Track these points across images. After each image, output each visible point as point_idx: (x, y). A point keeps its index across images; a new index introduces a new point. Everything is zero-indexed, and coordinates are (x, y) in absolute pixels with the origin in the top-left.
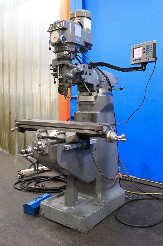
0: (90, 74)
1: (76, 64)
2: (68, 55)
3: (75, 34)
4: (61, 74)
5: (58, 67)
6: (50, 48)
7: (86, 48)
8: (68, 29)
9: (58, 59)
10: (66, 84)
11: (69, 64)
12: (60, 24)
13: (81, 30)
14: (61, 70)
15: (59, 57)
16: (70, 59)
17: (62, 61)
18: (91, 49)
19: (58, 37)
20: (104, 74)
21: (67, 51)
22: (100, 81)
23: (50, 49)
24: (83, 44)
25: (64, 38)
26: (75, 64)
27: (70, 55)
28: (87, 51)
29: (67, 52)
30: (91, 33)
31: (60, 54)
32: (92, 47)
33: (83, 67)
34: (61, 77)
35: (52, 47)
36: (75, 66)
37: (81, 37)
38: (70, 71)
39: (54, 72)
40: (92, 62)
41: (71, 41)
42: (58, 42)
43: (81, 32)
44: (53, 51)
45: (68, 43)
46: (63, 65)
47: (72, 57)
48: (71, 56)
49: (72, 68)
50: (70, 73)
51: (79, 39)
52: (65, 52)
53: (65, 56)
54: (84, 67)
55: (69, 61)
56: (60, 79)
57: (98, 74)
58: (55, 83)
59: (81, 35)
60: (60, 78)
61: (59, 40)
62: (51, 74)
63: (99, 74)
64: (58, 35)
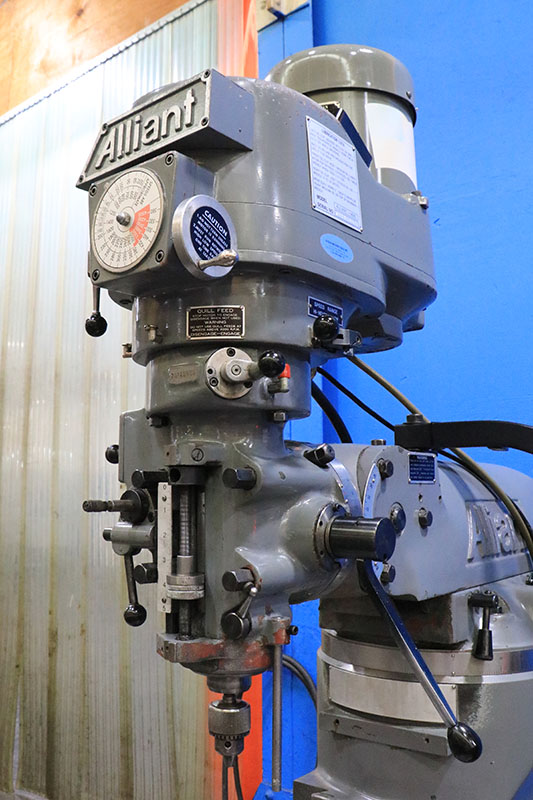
0: (425, 522)
1: (322, 459)
2: (248, 384)
3: (316, 201)
4: (185, 558)
5: (165, 490)
6: (97, 316)
7: (387, 322)
8: (245, 150)
9: (162, 419)
10: (232, 651)
11: (259, 463)
12: (176, 110)
13: (354, 173)
14: (184, 516)
15: (172, 397)
16: (267, 420)
17: (200, 439)
18: (420, 327)
19: (156, 217)
20: (498, 496)
21: (242, 345)
22: (487, 556)
23: (97, 326)
24: (376, 288)
25: (210, 227)
26: (309, 456)
27: (266, 381)
28: (394, 341)
29: (244, 360)
30: (424, 207)
31: (181, 368)
32: (428, 315)
33: (379, 477)
34: (187, 588)
35: (110, 310)
36: (312, 470)
37: (358, 225)
38: (267, 529)
39: (127, 526)
40: (420, 412)
41: (278, 258)
42: (153, 264)
43: (356, 189)
44: (128, 348)
45: (245, 270)
46: (209, 470)
47: (285, 400)
48: (275, 389)
49: (288, 495)
50: (268, 546)
51: (345, 245)
52: (219, 361)
53: (222, 391)
54: (384, 477)
55: (257, 435)
56: (176, 603)
57: (470, 501)
58: (137, 617)
59: (357, 211)
60: (177, 595)
61: (164, 247)
62: (107, 536)
63: (474, 501)
64: (154, 197)
